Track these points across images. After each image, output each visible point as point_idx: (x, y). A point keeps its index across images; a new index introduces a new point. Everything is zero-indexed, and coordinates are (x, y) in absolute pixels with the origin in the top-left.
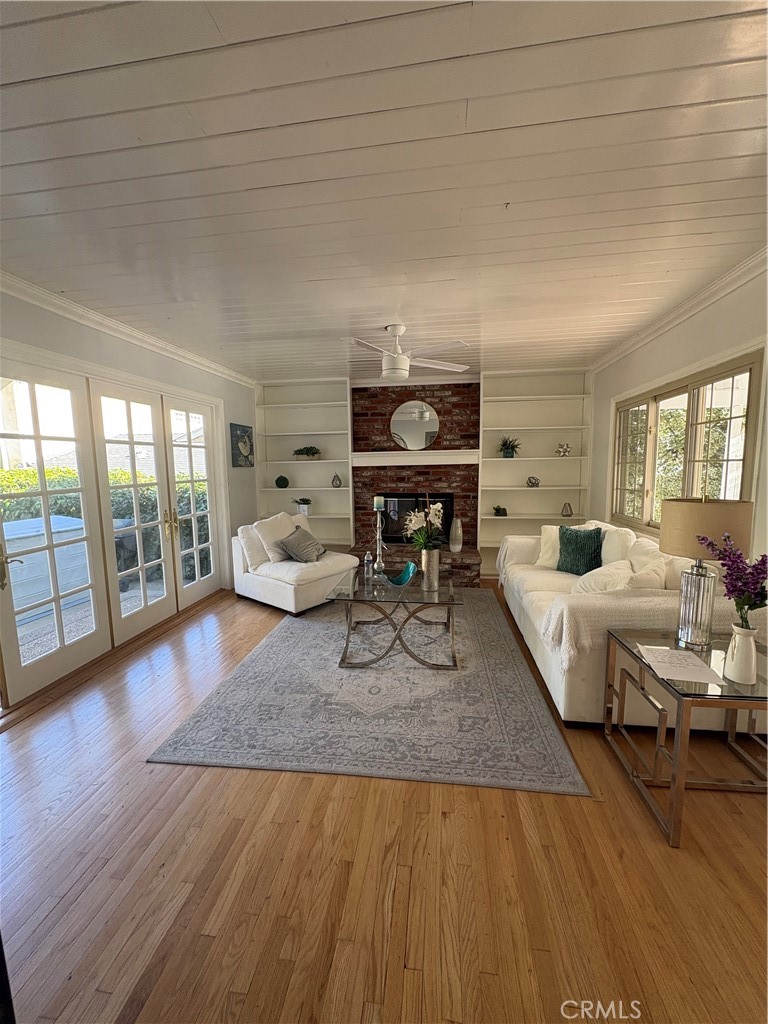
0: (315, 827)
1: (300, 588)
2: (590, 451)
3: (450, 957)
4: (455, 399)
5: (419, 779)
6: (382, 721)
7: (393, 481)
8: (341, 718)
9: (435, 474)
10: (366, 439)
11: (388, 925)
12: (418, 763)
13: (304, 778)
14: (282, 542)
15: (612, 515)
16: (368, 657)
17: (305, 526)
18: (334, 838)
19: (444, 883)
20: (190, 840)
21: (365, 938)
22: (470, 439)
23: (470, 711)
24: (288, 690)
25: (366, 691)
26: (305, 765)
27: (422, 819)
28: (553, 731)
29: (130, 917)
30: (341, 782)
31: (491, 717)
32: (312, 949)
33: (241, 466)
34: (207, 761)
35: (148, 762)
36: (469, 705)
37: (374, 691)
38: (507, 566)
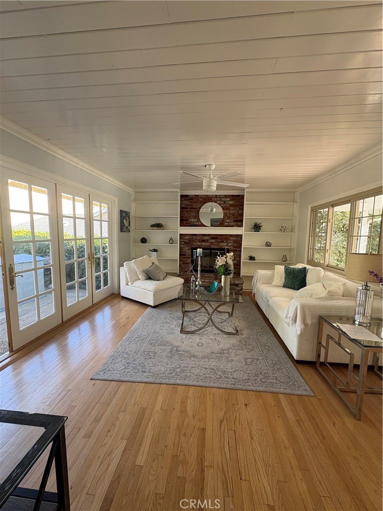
0: (183, 411)
1: (156, 293)
2: (296, 230)
3: (262, 473)
4: (231, 202)
5: (230, 388)
6: (207, 360)
7: (200, 242)
8: (186, 358)
9: (221, 239)
10: (187, 220)
11: (228, 459)
12: (228, 380)
13: (173, 388)
14: (146, 270)
15: (308, 261)
16: (194, 328)
17: (157, 263)
18: (194, 417)
19: (252, 438)
20: (121, 419)
21: (218, 466)
22: (239, 222)
23: (249, 355)
24: (156, 344)
25: (196, 345)
26: (172, 381)
27: (235, 407)
28: (291, 365)
29: (97, 457)
30: (192, 390)
31: (259, 358)
32: (193, 471)
33: (124, 232)
34: (122, 379)
35: (91, 379)
36: (248, 352)
37: (200, 345)
38: (257, 285)
